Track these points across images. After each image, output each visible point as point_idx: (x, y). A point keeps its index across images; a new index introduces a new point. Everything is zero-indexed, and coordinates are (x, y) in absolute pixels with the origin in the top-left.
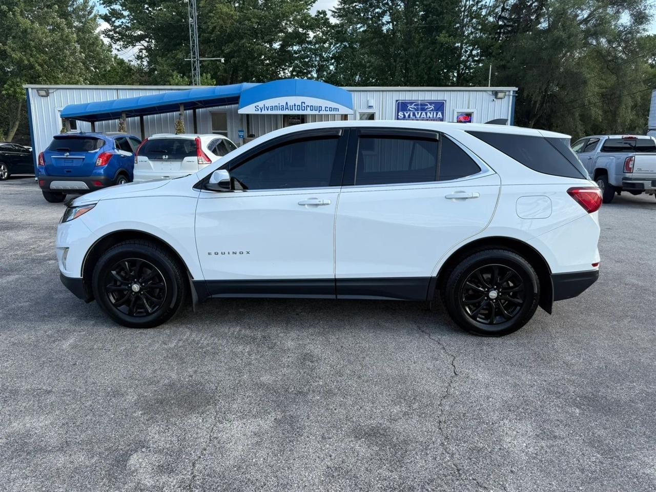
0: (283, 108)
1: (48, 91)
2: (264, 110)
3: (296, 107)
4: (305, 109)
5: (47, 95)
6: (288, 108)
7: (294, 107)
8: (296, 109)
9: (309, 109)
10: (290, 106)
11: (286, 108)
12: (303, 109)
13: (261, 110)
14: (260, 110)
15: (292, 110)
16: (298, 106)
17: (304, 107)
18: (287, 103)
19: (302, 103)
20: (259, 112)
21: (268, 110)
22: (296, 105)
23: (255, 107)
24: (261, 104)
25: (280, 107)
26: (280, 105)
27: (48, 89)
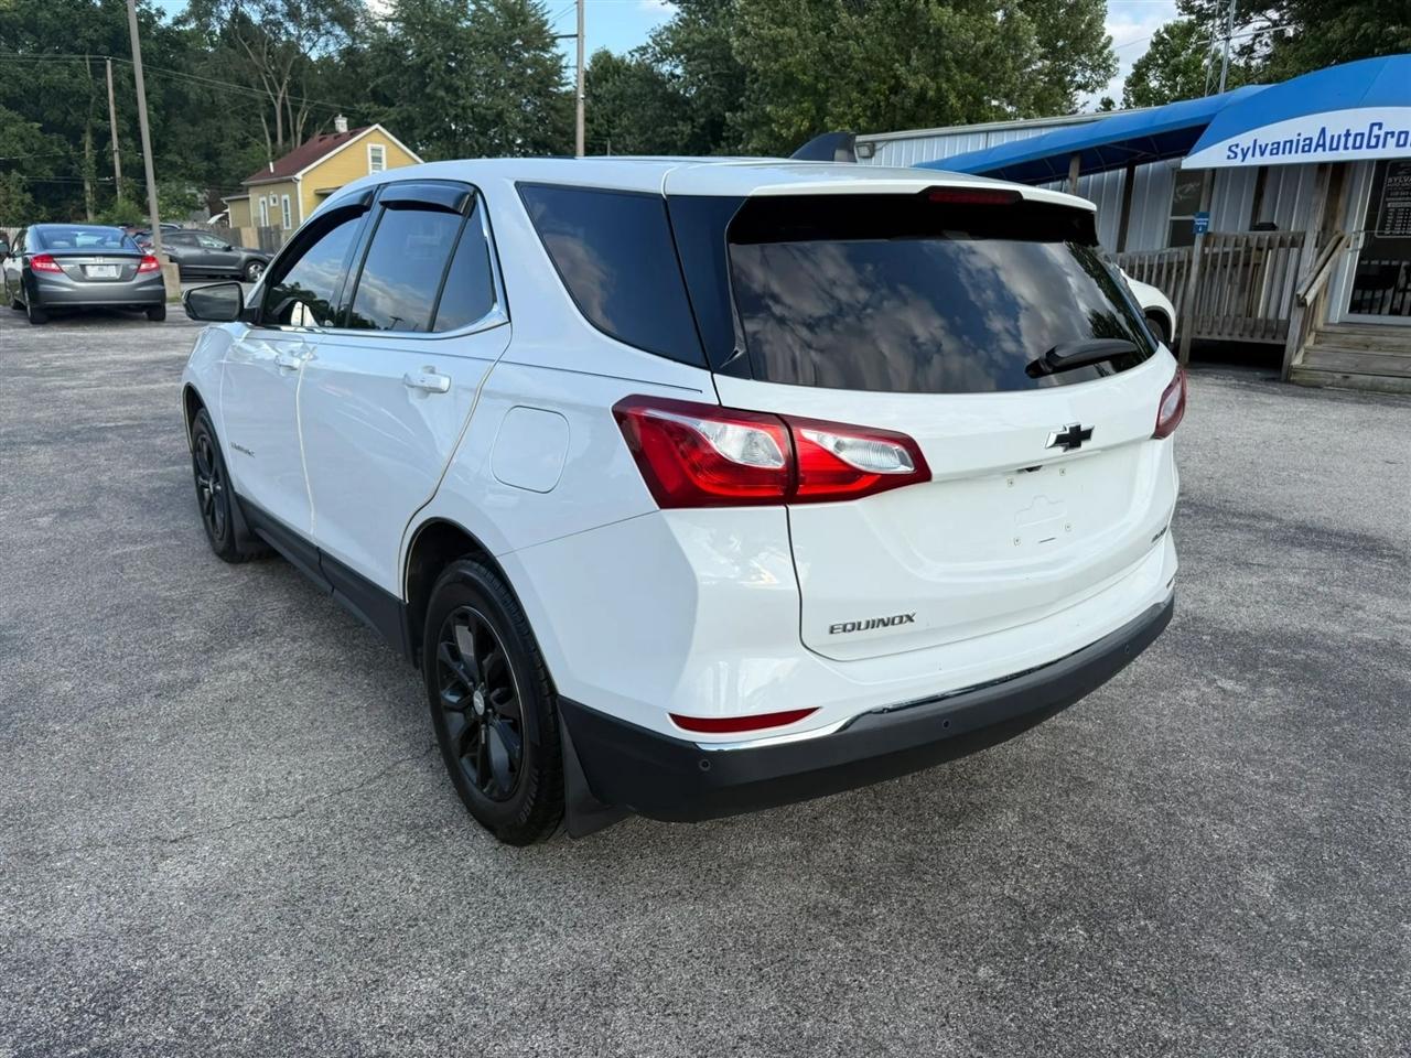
0: (1310, 145)
1: (874, 145)
2: (1253, 155)
3: (1351, 139)
4: (1380, 142)
5: (872, 155)
6: (1324, 145)
7: (1343, 139)
8: (1350, 144)
9: (1391, 142)
10: (1333, 137)
11: (1318, 145)
12: (1373, 142)
13: (1244, 156)
14: (1240, 156)
15: (1337, 148)
16: (1356, 135)
17: (1378, 137)
18: (1323, 130)
19: (1373, 125)
20: (1237, 162)
21: (1262, 154)
22: (1353, 133)
23: (1230, 149)
24: (1245, 140)
25: (1301, 144)
26: (1302, 138)
27: (873, 143)
